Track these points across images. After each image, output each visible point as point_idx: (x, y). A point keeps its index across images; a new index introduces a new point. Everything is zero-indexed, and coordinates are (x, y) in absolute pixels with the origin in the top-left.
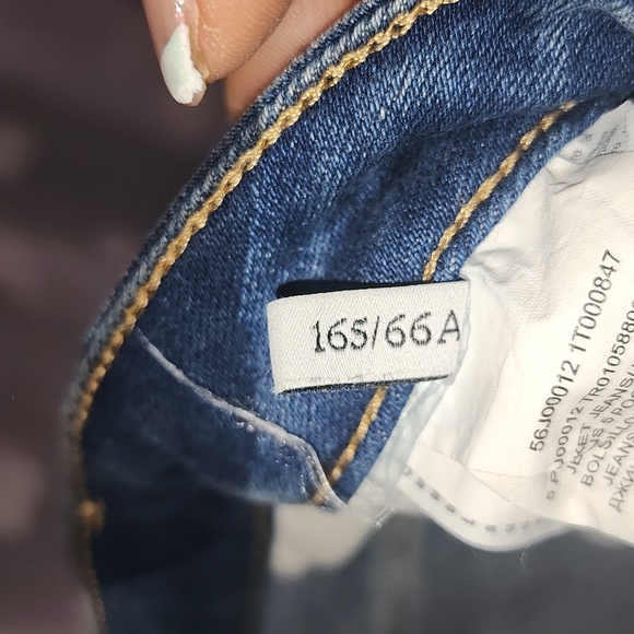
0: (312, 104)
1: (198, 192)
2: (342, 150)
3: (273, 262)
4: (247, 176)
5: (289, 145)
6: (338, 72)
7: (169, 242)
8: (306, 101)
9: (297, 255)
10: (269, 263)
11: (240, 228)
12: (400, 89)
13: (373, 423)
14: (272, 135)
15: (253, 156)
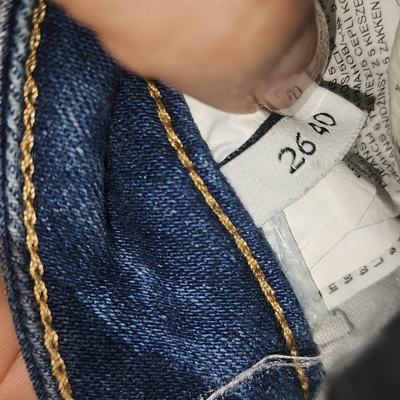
0: (33, 196)
1: (30, 322)
2: (82, 197)
3: (117, 300)
4: (46, 278)
5: (47, 231)
6: (28, 161)
7: (51, 372)
8: (29, 198)
9: (123, 280)
10: (115, 304)
11: (77, 306)
12: (72, 126)
13: (277, 294)
14: (32, 239)
15: (36, 264)
